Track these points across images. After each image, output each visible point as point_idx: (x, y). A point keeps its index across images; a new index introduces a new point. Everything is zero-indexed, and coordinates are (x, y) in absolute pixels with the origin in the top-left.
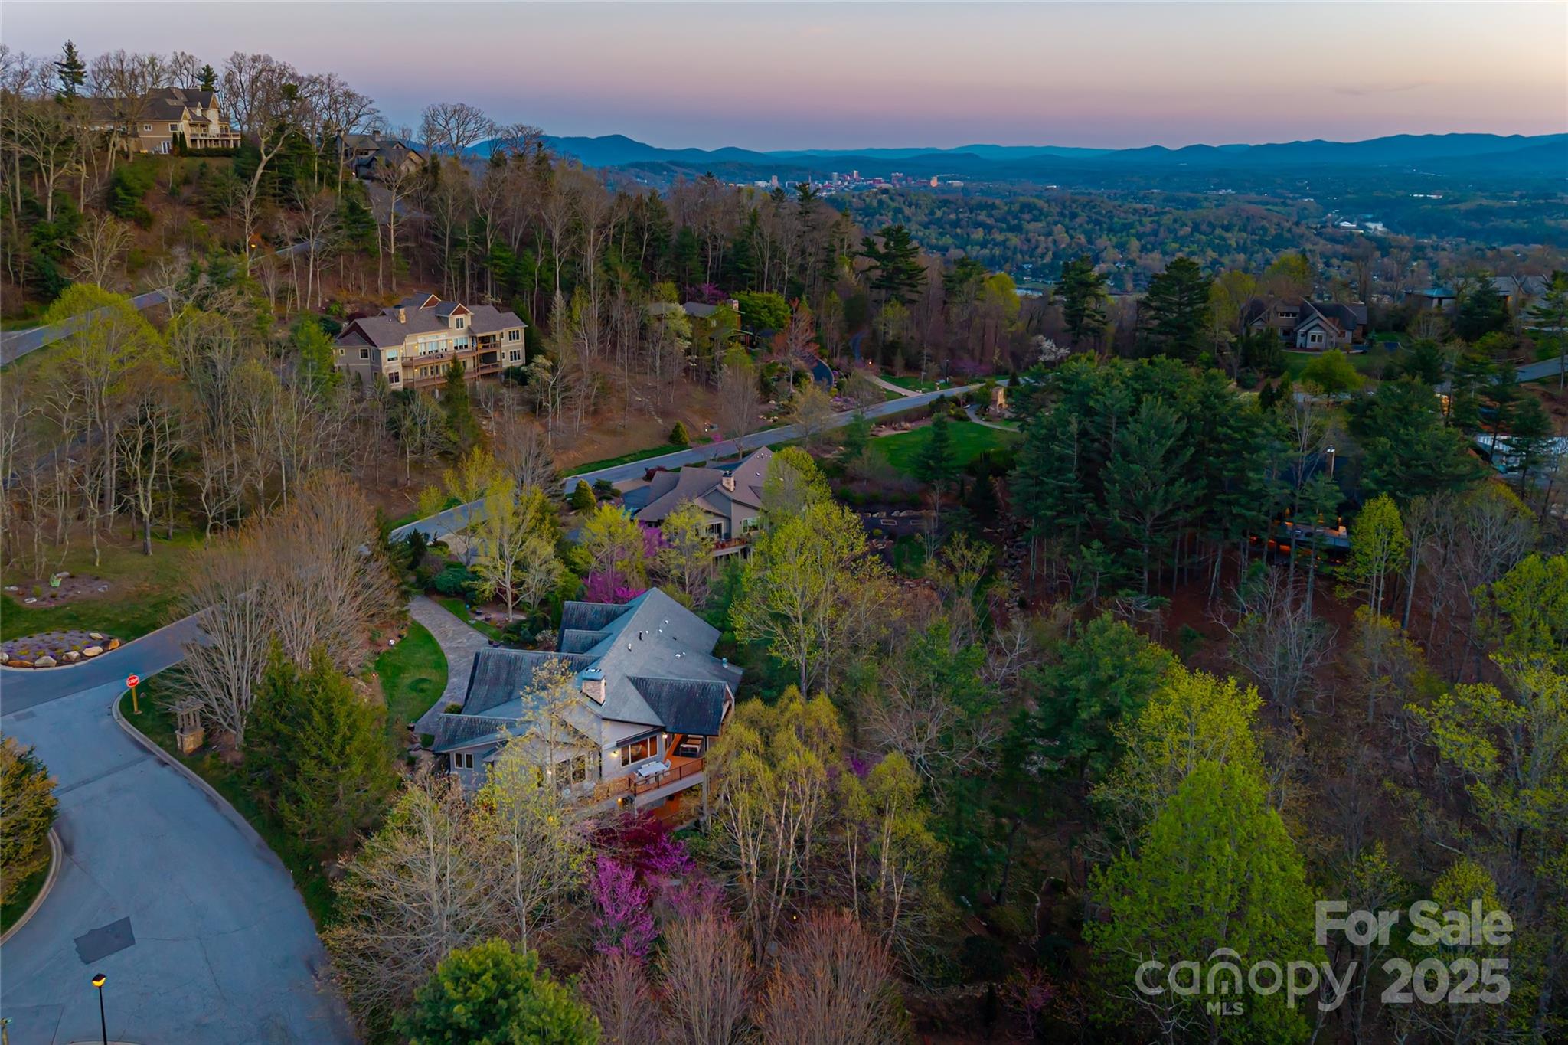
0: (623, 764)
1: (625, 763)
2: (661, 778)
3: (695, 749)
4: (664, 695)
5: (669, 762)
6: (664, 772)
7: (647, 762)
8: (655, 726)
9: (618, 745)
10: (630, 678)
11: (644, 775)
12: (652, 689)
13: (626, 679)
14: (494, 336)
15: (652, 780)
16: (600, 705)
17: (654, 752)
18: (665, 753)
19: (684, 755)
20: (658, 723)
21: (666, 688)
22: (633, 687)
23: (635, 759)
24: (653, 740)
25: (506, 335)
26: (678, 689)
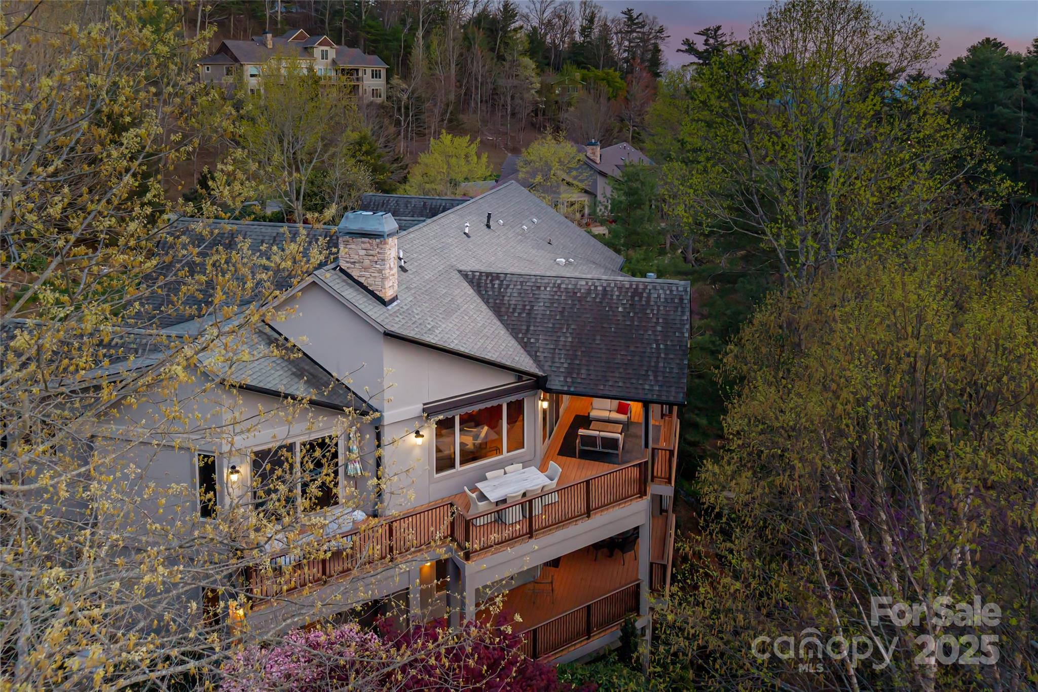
0: (439, 469)
1: (444, 463)
2: (537, 509)
3: (616, 440)
4: (539, 307)
5: (554, 466)
6: (543, 493)
7: (501, 465)
8: (520, 374)
9: (429, 411)
10: (465, 275)
11: (494, 496)
12: (512, 296)
13: (457, 278)
14: (357, 70)
15: (514, 515)
16: (384, 303)
17: (517, 443)
18: (541, 448)
19: (586, 455)
20: (526, 363)
21: (545, 295)
22: (471, 291)
23: (469, 456)
24: (516, 410)
25: (369, 71)
26: (572, 294)
